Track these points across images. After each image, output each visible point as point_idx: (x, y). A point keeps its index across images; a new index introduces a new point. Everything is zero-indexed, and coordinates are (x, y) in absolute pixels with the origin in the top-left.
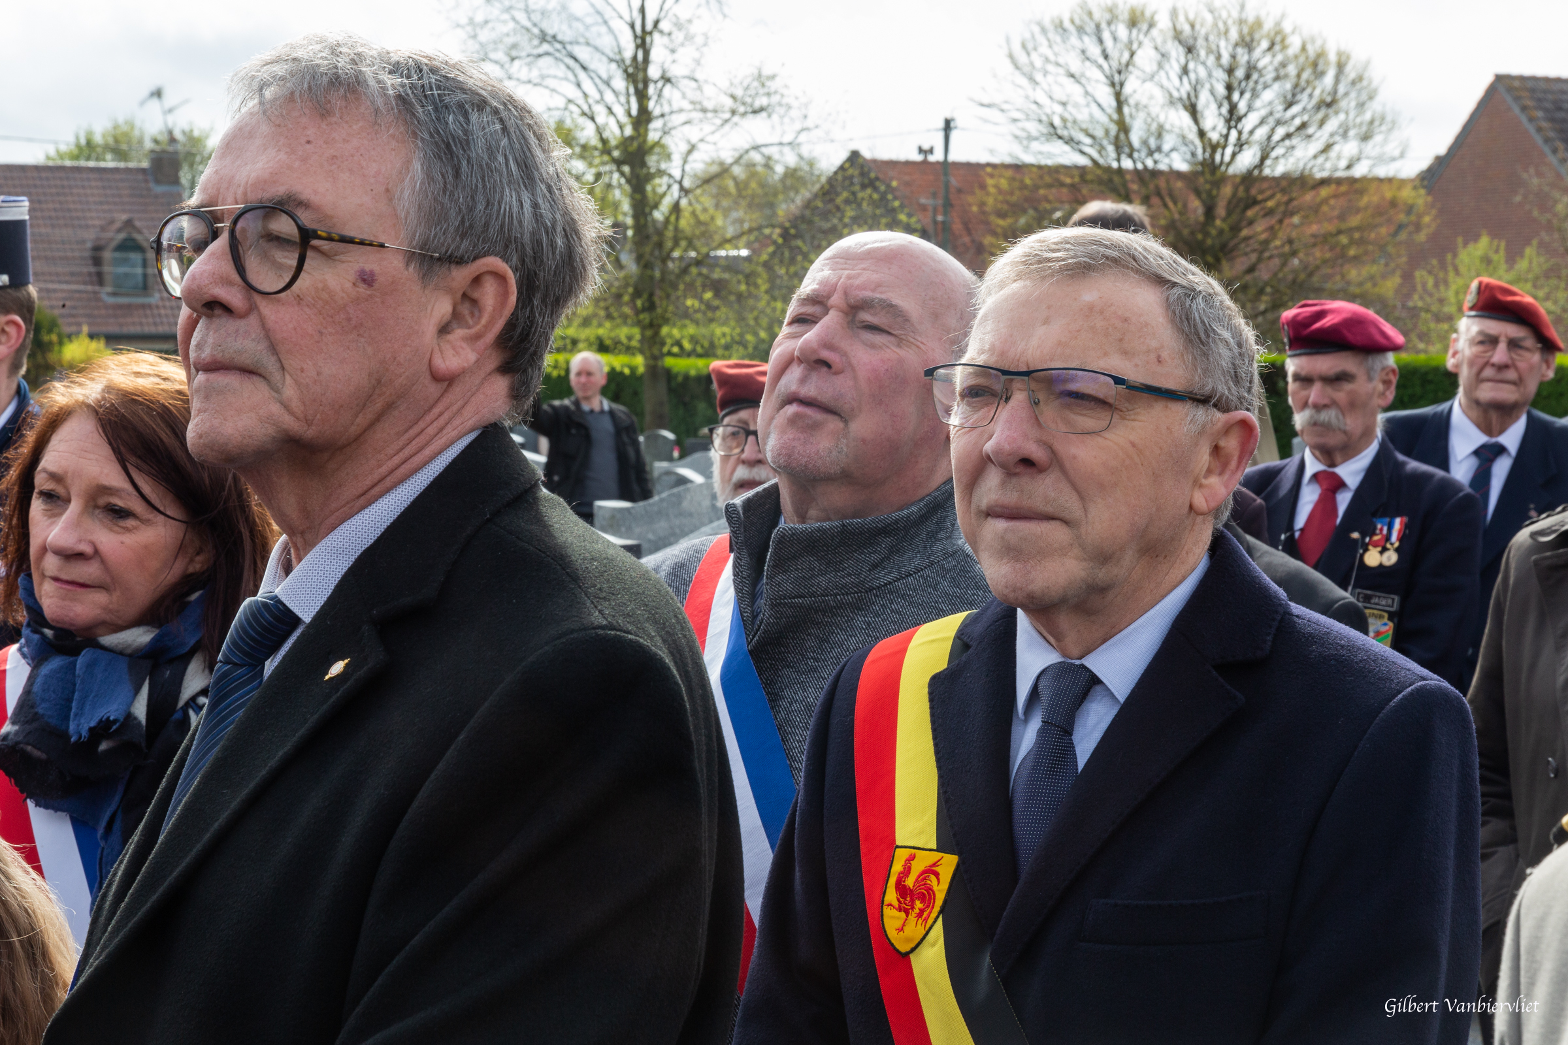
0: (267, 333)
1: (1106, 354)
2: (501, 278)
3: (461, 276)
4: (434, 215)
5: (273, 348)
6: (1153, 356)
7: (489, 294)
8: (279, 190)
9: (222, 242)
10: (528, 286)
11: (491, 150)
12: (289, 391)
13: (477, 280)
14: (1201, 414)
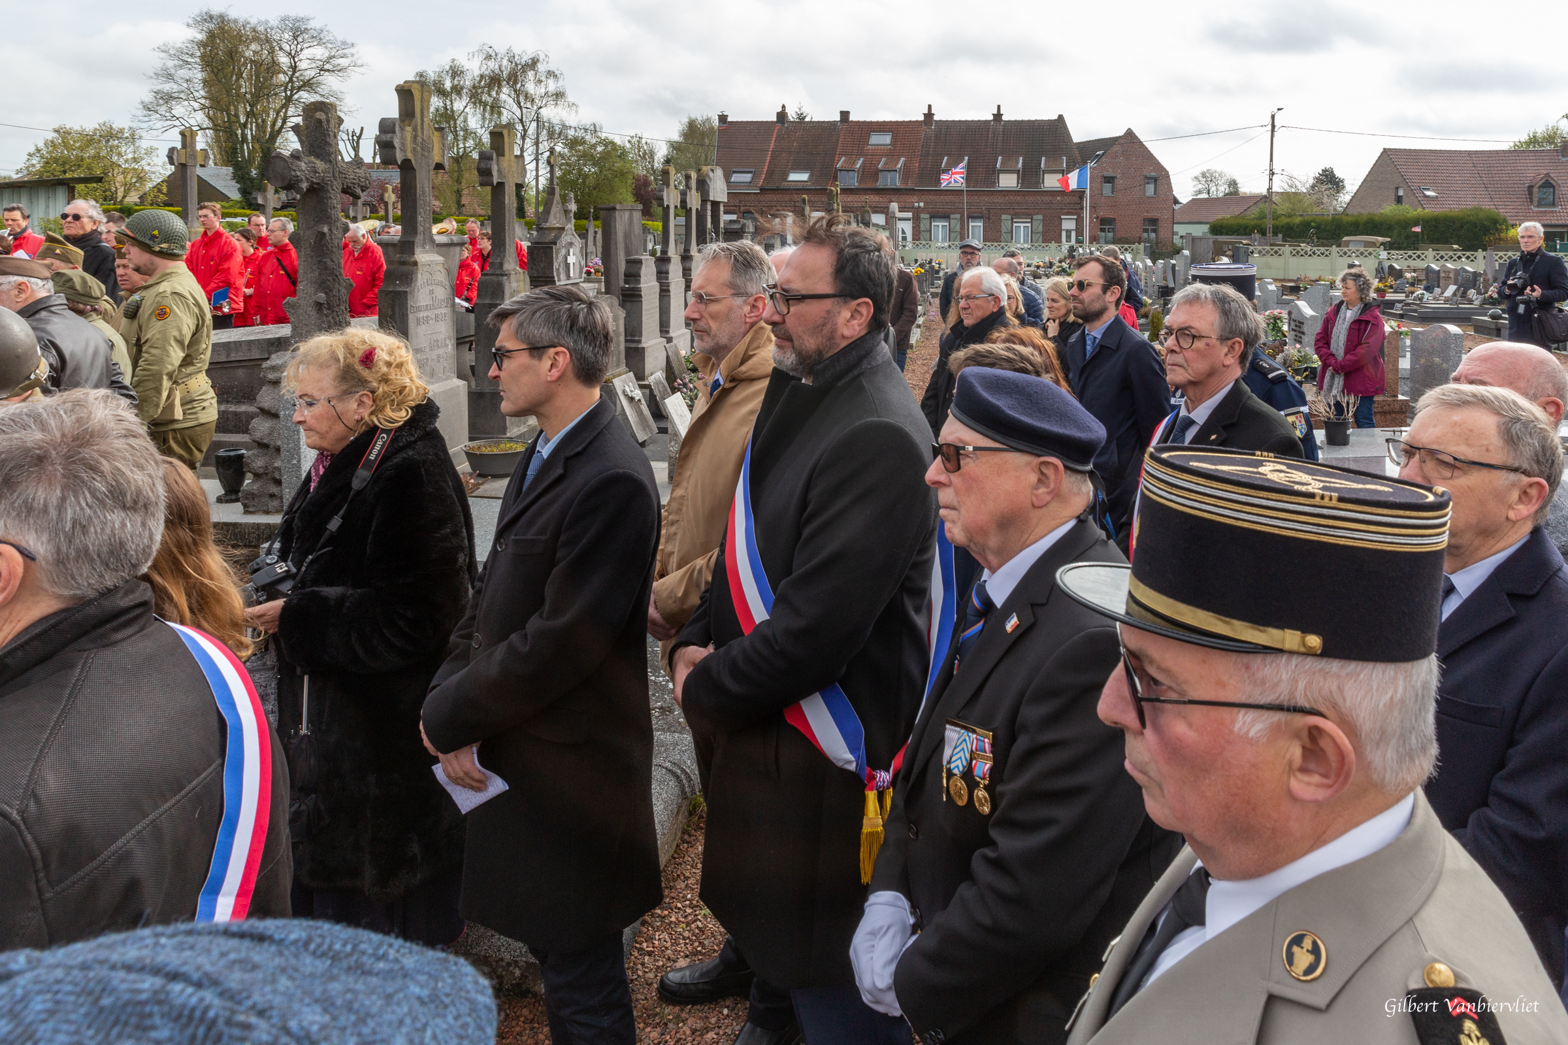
0: (1185, 358)
1: (1458, 444)
2: (1240, 343)
3: (1230, 342)
4: (1223, 329)
5: (1186, 361)
6: (1484, 448)
7: (1237, 346)
8: (1187, 325)
9: (1174, 336)
10: (1246, 343)
11: (1236, 312)
12: (1190, 371)
13: (1234, 343)
14: (1513, 477)
